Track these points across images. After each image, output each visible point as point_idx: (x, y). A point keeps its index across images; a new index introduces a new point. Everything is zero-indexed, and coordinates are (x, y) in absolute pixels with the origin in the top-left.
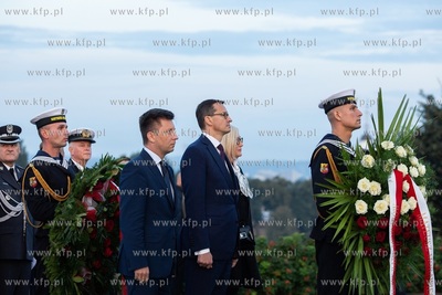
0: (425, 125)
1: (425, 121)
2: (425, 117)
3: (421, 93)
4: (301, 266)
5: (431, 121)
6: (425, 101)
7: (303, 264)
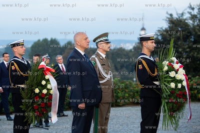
0: (169, 27)
1: (169, 25)
2: (169, 23)
3: (167, 13)
4: (118, 93)
5: (172, 25)
6: (169, 16)
7: (119, 92)
